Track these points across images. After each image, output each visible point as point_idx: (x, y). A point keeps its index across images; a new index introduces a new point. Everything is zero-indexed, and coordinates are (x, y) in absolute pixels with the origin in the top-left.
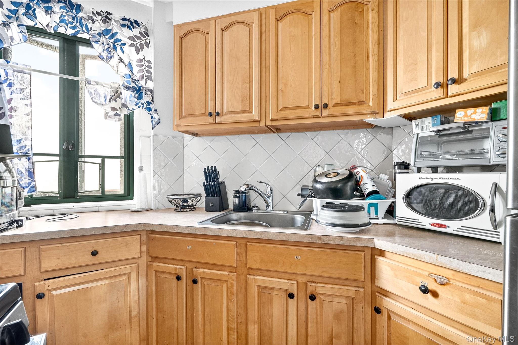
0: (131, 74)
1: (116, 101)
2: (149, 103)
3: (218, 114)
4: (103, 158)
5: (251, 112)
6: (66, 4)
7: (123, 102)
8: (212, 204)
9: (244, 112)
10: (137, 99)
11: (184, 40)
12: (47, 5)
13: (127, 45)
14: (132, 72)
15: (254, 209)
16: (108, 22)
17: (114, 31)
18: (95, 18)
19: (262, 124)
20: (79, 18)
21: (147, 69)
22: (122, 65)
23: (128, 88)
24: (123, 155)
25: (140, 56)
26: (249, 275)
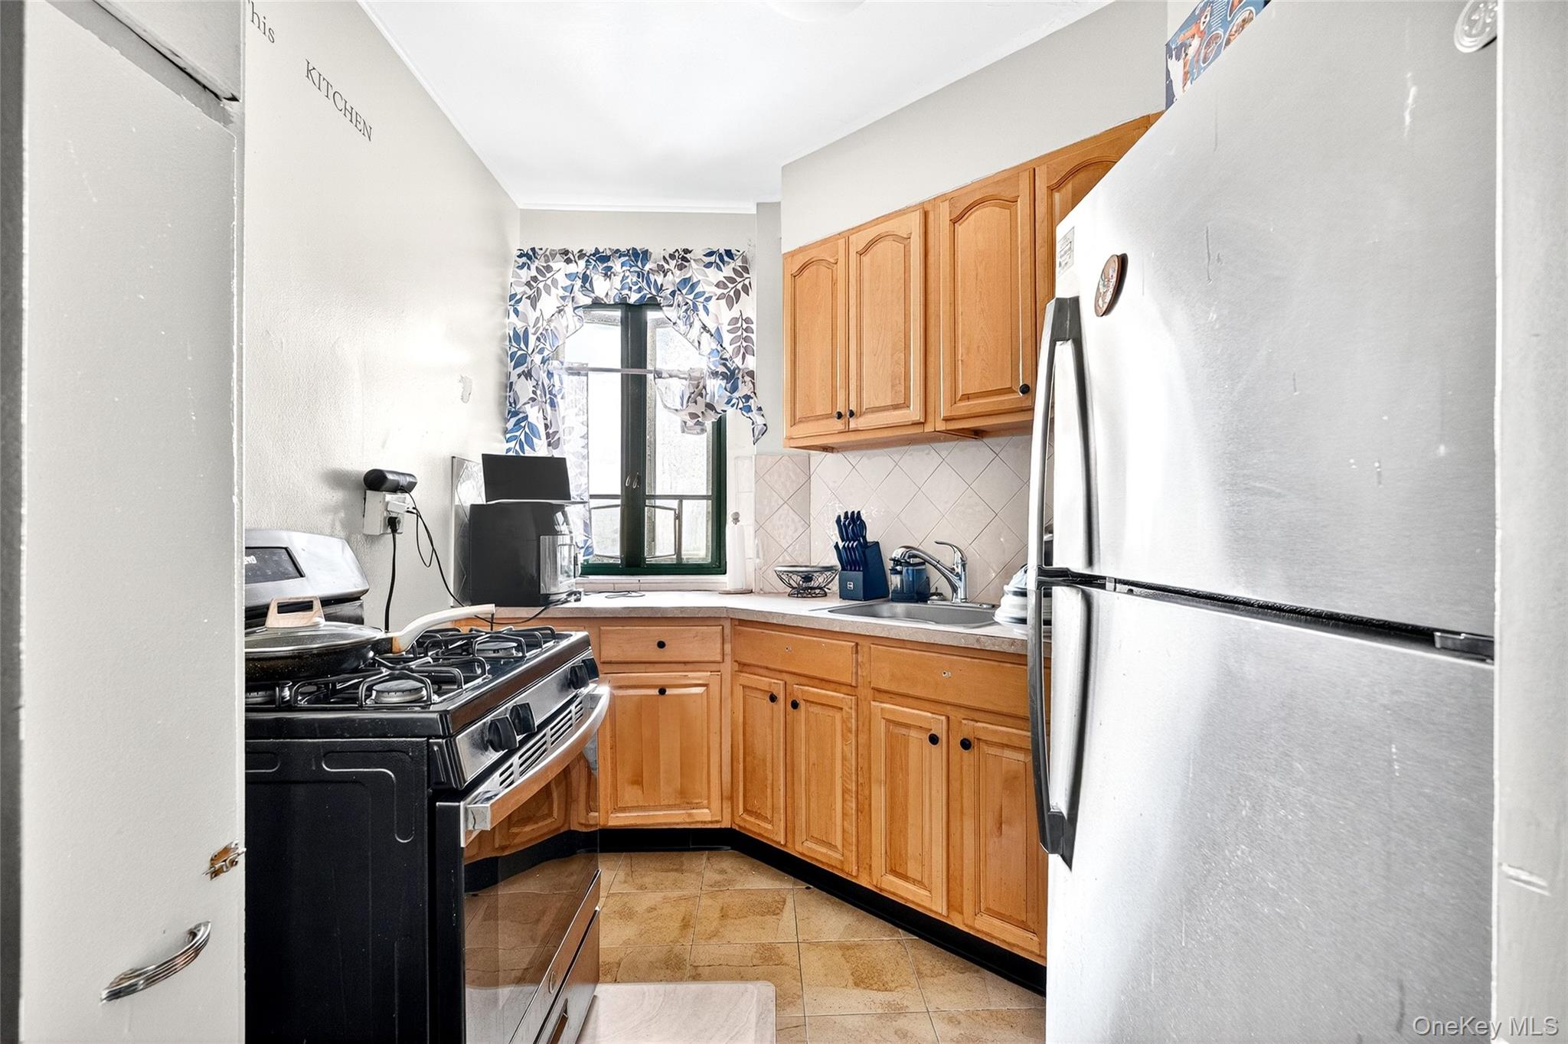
0: (719, 348)
1: (696, 402)
2: (747, 398)
3: (852, 414)
4: (681, 498)
5: (909, 407)
6: (629, 256)
7: (708, 401)
8: (851, 586)
9: (896, 407)
10: (730, 392)
11: (799, 280)
12: (606, 265)
13: (714, 298)
14: (722, 346)
15: (935, 597)
16: (686, 267)
17: (695, 280)
18: (666, 267)
19: (929, 428)
20: (646, 273)
21: (745, 334)
22: (705, 336)
23: (715, 374)
24: (710, 494)
25: (735, 312)
26: (874, 701)
